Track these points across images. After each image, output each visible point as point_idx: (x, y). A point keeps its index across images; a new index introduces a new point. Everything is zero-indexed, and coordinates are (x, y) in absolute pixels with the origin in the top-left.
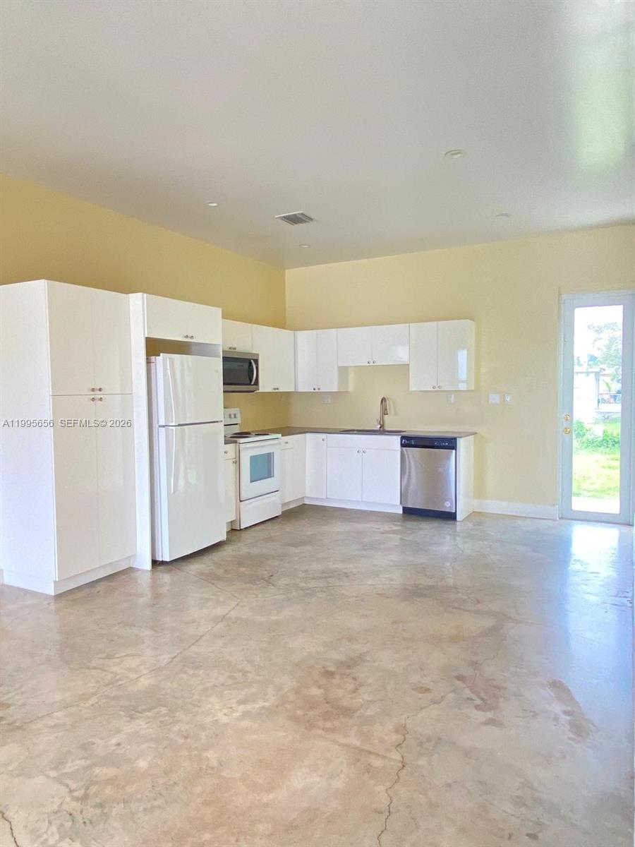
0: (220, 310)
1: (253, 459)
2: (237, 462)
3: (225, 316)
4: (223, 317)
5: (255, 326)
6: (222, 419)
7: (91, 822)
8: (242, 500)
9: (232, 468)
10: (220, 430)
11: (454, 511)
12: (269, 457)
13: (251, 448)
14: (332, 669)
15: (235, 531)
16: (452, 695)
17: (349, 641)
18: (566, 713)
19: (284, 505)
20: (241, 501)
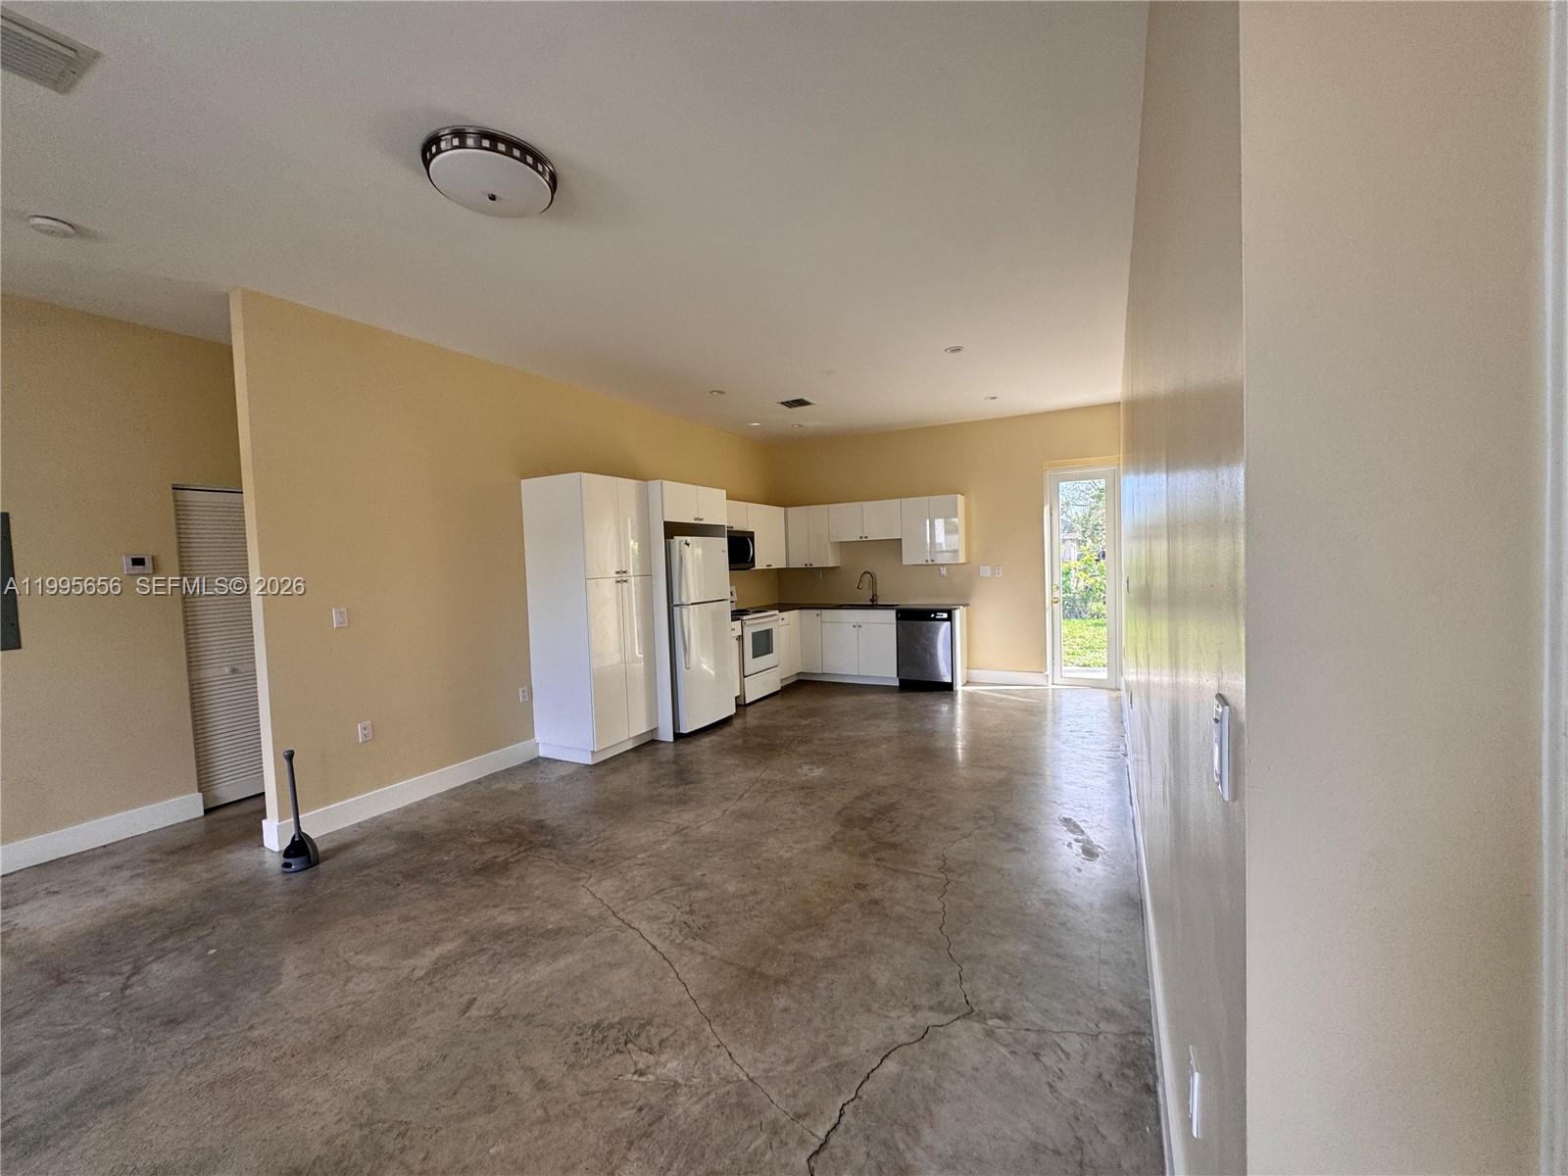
0: (724, 492)
1: (754, 635)
2: (741, 638)
3: (729, 498)
4: (727, 499)
5: (749, 504)
6: (729, 596)
7: (704, 928)
8: (746, 674)
9: (735, 644)
10: (727, 608)
11: (950, 681)
12: (768, 634)
13: (755, 624)
14: (868, 815)
15: (741, 705)
16: (977, 831)
17: (879, 794)
18: (1077, 841)
19: (782, 680)
20: (745, 677)
